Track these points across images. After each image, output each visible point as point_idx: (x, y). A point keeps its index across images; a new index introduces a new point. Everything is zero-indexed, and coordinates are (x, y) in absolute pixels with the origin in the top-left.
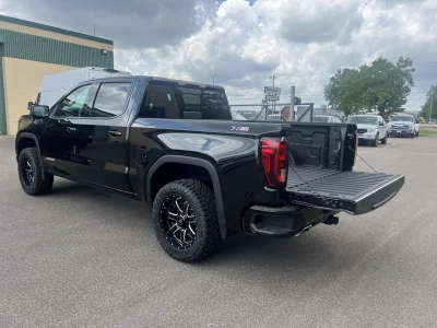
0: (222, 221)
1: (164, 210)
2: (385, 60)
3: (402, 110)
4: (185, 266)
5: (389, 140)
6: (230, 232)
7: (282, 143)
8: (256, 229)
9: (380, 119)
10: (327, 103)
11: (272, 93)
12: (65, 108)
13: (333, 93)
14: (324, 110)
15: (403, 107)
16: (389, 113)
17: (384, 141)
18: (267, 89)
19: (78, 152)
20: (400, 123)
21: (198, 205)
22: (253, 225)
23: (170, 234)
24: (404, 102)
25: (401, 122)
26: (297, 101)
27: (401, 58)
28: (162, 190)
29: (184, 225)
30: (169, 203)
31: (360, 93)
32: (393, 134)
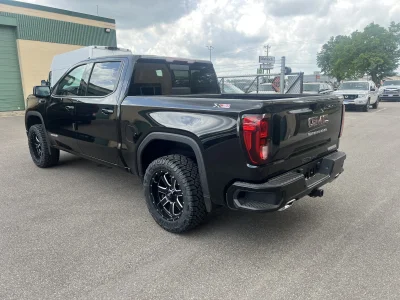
0: (207, 196)
1: (154, 184)
2: (377, 25)
3: (394, 74)
4: (174, 237)
5: (380, 104)
6: (215, 206)
7: (263, 120)
8: (239, 205)
9: (371, 84)
10: (320, 69)
11: (266, 62)
12: (65, 87)
13: (325, 60)
14: (317, 76)
15: (395, 71)
16: (381, 77)
17: (375, 106)
18: (261, 59)
19: (77, 129)
20: (392, 88)
21: (184, 181)
22: (236, 201)
23: (161, 207)
24: (397, 66)
25: (392, 86)
26: (288, 71)
27: (393, 23)
28: (151, 165)
29: (173, 198)
30: (158, 178)
31: (352, 59)
32: (385, 98)
